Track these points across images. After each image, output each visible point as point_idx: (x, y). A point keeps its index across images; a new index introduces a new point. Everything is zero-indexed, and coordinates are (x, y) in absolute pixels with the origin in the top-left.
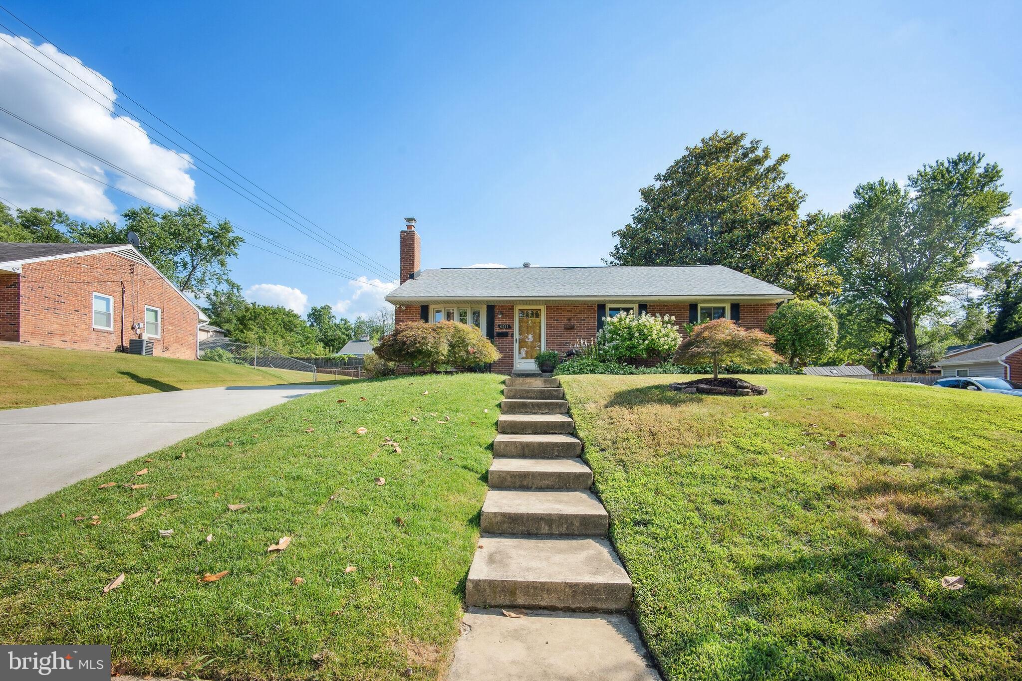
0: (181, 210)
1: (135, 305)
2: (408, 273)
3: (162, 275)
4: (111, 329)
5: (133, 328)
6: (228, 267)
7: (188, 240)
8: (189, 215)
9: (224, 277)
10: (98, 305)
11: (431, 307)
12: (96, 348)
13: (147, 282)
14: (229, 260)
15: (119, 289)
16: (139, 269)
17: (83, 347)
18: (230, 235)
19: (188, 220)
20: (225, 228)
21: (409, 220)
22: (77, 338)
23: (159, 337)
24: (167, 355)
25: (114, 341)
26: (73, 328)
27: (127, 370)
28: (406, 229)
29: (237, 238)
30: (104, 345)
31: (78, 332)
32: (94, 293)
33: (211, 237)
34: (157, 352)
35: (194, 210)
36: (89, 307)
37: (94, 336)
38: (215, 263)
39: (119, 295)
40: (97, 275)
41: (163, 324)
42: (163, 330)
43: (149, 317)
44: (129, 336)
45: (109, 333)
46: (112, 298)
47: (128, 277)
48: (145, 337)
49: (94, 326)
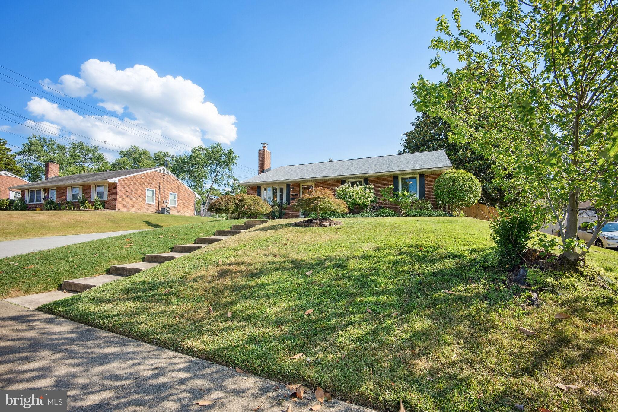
0: (212, 145)
1: (165, 192)
2: (262, 170)
3: (178, 179)
4: (154, 203)
5: (164, 203)
6: (233, 170)
7: (215, 159)
8: (215, 147)
9: (231, 175)
10: (149, 194)
11: (262, 187)
12: (147, 212)
13: (171, 182)
14: (232, 167)
15: (158, 186)
16: (167, 177)
17: (141, 212)
18: (233, 155)
19: (215, 150)
20: (230, 152)
21: (264, 144)
22: (139, 208)
23: (176, 206)
24: (179, 214)
25: (155, 208)
26: (138, 203)
27: (146, 220)
28: (262, 148)
29: (235, 156)
30: (151, 210)
31: (140, 205)
32: (147, 189)
33: (224, 157)
34: (173, 213)
35: (218, 145)
36: (144, 194)
37: (146, 206)
38: (227, 169)
39: (157, 189)
40: (148, 181)
41: (178, 200)
42: (178, 202)
43: (171, 197)
44: (162, 206)
45: (153, 205)
46: (155, 190)
47: (162, 181)
48: (169, 206)
49: (147, 202)
